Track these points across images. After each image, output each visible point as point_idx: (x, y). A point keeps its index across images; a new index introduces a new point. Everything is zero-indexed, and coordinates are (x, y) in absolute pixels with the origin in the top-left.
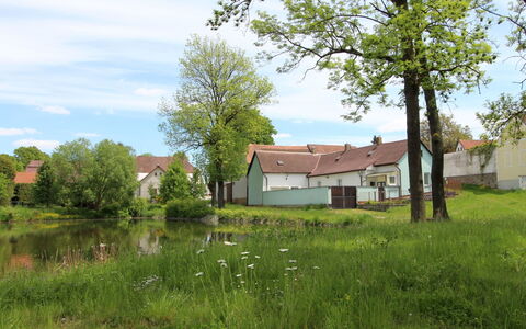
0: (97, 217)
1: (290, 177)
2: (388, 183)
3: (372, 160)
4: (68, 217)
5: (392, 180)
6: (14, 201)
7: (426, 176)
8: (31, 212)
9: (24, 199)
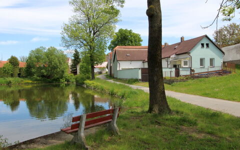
0: (50, 82)
1: (133, 62)
2: (183, 65)
3: (175, 51)
4: (35, 82)
5: (186, 63)
6: (19, 75)
7: (212, 60)
8: (20, 79)
9: (23, 74)
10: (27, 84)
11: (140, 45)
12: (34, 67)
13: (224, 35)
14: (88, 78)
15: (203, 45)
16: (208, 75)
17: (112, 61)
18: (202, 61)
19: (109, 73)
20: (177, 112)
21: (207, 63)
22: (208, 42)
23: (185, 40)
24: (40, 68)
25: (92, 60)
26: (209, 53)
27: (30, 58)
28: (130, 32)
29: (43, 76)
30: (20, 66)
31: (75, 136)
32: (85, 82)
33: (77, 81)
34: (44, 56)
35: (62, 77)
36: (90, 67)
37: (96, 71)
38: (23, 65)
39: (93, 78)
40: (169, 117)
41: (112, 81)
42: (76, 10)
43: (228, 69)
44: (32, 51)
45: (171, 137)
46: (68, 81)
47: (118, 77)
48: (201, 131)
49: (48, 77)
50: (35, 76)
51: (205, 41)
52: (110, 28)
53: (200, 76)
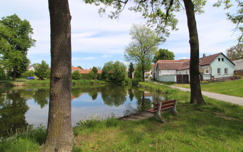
0: (116, 83)
1: (170, 71)
2: (205, 73)
4: (107, 83)
5: (207, 72)
6: (98, 78)
7: (226, 70)
8: (98, 81)
9: (100, 78)
10: (103, 83)
11: (173, 59)
12: (107, 73)
13: (234, 52)
14: (140, 81)
15: (219, 59)
16: (224, 80)
17: (155, 70)
18: (219, 70)
19: (153, 78)
20: (209, 104)
21: (222, 72)
22: (223, 57)
23: (206, 56)
24: (110, 74)
25: (143, 69)
26: (224, 65)
27: (104, 68)
28: (167, 51)
29: (111, 79)
30: (98, 73)
31: (155, 114)
32: (139, 83)
33: (133, 82)
34: (113, 67)
35: (123, 80)
36: (141, 73)
37: (145, 76)
38: (100, 72)
39: (144, 81)
40: (205, 106)
41: (155, 83)
42: (134, 38)
43: (238, 76)
44: (106, 64)
45: (211, 118)
46: (127, 82)
47: (160, 80)
48: (229, 116)
49: (115, 79)
50: (107, 79)
51: (221, 57)
52: (155, 49)
53: (218, 81)
